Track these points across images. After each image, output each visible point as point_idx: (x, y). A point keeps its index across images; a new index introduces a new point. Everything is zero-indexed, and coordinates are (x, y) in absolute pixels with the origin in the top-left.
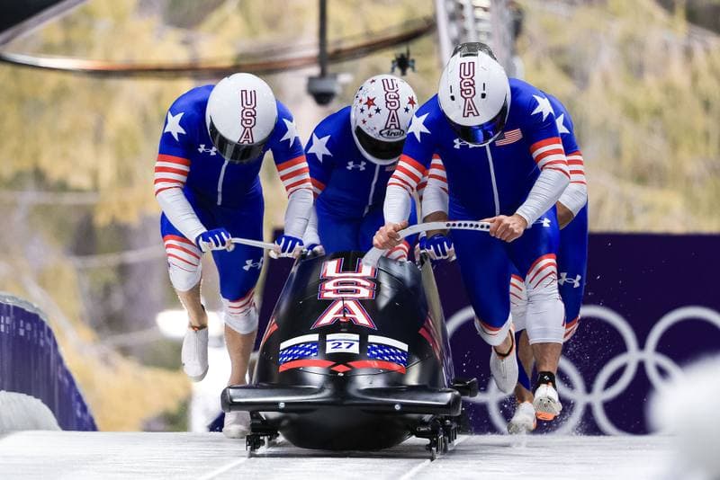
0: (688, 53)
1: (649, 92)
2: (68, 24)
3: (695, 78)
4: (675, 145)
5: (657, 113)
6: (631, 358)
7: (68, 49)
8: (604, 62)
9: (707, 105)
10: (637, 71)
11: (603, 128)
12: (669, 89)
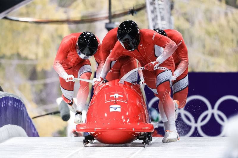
0: (226, 14)
1: (214, 27)
2: (27, 7)
3: (228, 22)
4: (222, 43)
5: (216, 33)
6: (209, 112)
7: (28, 15)
8: (199, 17)
9: (232, 31)
10: (210, 20)
11: (199, 38)
12: (220, 26)
